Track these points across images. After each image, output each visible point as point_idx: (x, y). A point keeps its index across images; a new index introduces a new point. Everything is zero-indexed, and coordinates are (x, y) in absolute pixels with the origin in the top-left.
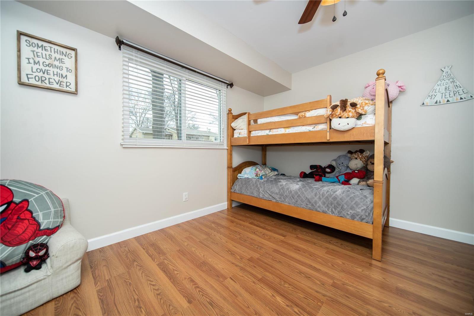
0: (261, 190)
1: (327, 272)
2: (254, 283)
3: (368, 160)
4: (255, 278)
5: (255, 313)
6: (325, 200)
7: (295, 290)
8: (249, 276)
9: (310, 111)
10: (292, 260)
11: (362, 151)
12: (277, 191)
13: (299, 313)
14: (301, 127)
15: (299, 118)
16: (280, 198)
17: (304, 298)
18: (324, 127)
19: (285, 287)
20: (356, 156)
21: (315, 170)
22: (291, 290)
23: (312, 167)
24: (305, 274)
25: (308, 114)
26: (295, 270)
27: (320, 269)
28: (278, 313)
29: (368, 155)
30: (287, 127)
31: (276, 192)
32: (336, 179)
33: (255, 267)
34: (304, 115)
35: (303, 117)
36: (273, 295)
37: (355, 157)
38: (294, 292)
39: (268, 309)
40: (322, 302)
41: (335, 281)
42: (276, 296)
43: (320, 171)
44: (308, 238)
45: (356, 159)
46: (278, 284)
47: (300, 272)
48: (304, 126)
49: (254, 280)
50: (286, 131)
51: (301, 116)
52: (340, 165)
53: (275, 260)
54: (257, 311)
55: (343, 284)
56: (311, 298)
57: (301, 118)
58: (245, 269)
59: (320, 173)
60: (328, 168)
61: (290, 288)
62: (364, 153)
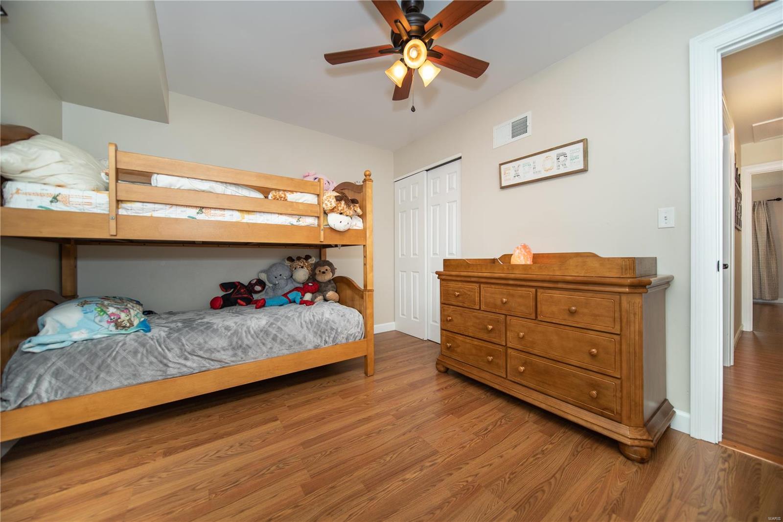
0: (169, 355)
1: (376, 412)
2: (372, 499)
3: (315, 268)
4: (361, 494)
5: (432, 515)
6: (315, 330)
7: (398, 453)
8: (355, 502)
9: (293, 193)
10: (340, 434)
11: (307, 257)
12: (224, 343)
13: (433, 463)
14: (277, 215)
15: (274, 199)
16: (235, 355)
17: (411, 449)
18: (313, 221)
19: (389, 461)
20: (302, 265)
21: (232, 290)
22: (397, 456)
23: (224, 286)
24: (374, 432)
25: (290, 197)
26: (361, 438)
27: (370, 416)
28: (432, 484)
29: (313, 262)
30: (246, 211)
31: (220, 346)
32: (285, 299)
33: (333, 487)
34: (283, 195)
35: (283, 199)
36: (403, 480)
37: (300, 265)
38: (400, 455)
39: (424, 495)
40: (418, 437)
41: (392, 413)
42: (404, 477)
43: (245, 291)
44: (302, 399)
45: (302, 267)
46: (382, 466)
47: (368, 435)
48: (281, 214)
49: (365, 498)
50: (243, 218)
51: (278, 197)
52: (276, 277)
53: (328, 453)
54: (429, 510)
55: (397, 410)
56: (413, 443)
57: (278, 199)
58: (333, 507)
59: (245, 294)
60: (257, 285)
61: (394, 457)
62: (309, 260)
